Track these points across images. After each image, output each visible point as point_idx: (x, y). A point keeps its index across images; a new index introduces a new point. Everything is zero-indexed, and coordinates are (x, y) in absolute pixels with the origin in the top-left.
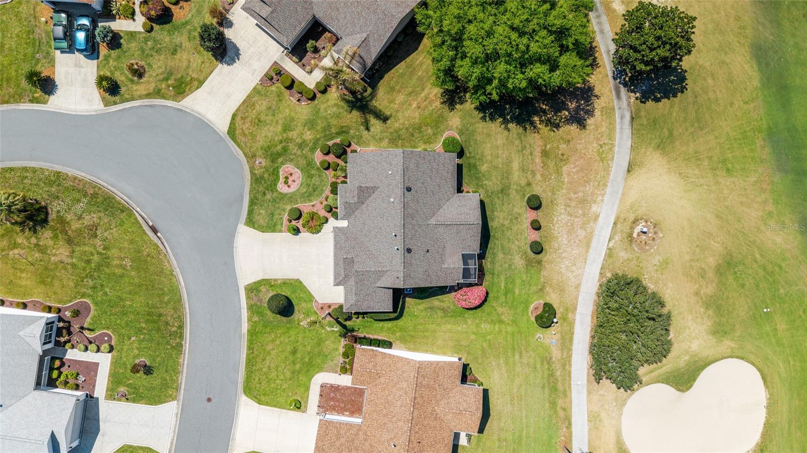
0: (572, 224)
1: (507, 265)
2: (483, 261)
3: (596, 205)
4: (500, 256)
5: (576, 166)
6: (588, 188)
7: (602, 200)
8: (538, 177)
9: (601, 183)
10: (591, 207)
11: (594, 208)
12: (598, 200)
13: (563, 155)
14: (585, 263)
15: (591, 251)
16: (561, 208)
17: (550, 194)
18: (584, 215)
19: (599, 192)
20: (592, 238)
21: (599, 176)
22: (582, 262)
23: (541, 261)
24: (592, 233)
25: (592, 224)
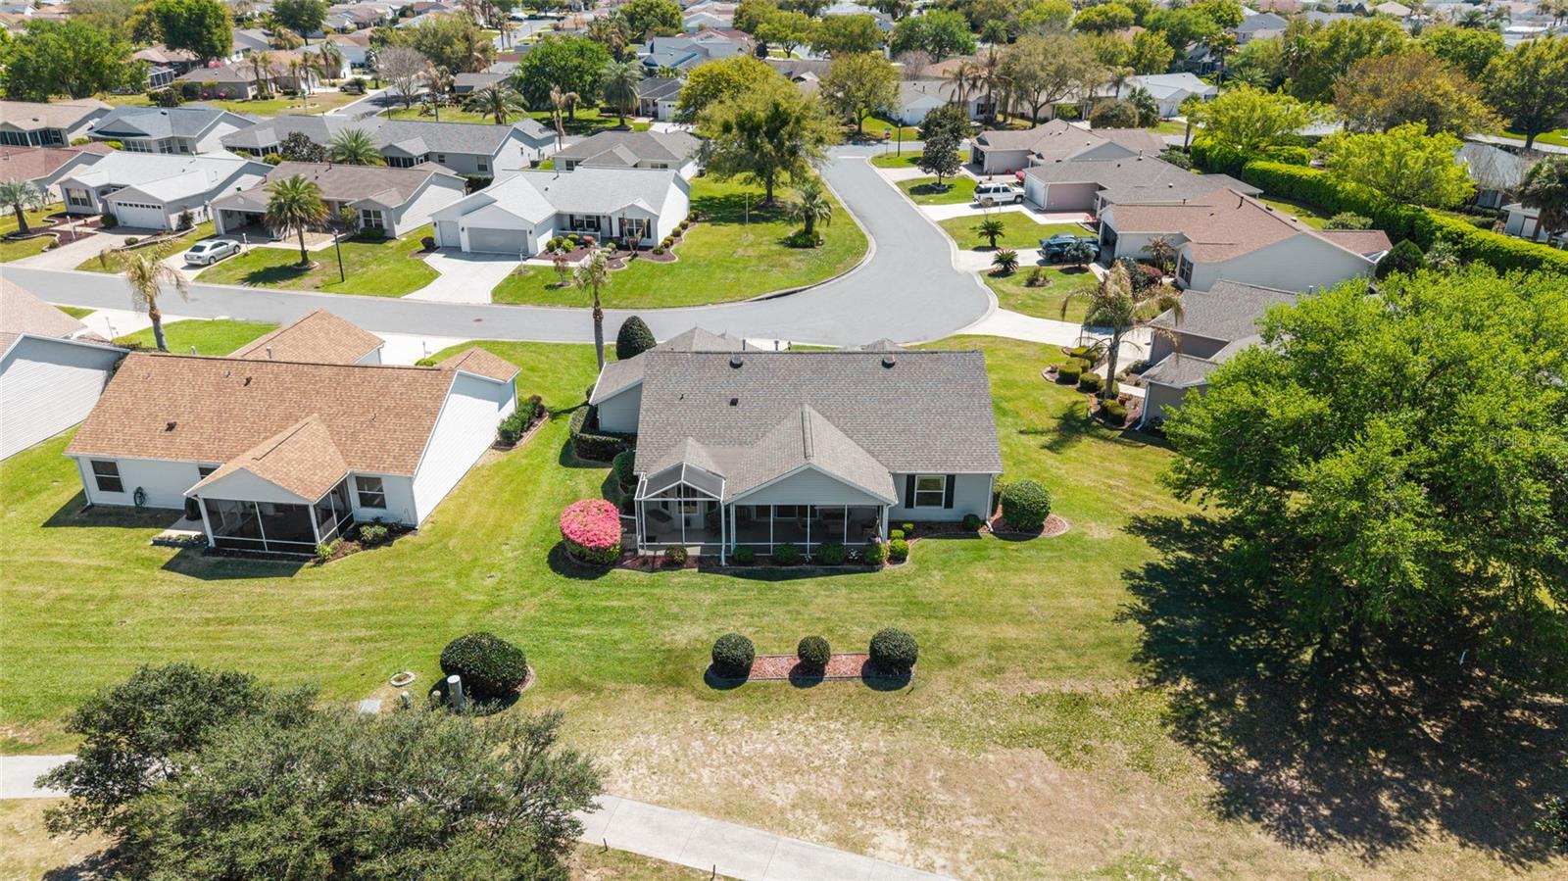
0: (818, 769)
1: (676, 610)
2: (696, 570)
3: (904, 845)
4: (708, 598)
5: (1055, 788)
6: (972, 820)
7: (930, 867)
8: (981, 686)
9: (1004, 865)
10: (896, 826)
11: (892, 840)
12: (929, 852)
13: (1086, 749)
14: (658, 803)
15: (705, 821)
16: (877, 740)
17: (928, 712)
18: (856, 804)
19: (963, 856)
20: (763, 826)
21: (1034, 858)
22: (661, 791)
23: (679, 685)
24: (784, 826)
25: (820, 827)
